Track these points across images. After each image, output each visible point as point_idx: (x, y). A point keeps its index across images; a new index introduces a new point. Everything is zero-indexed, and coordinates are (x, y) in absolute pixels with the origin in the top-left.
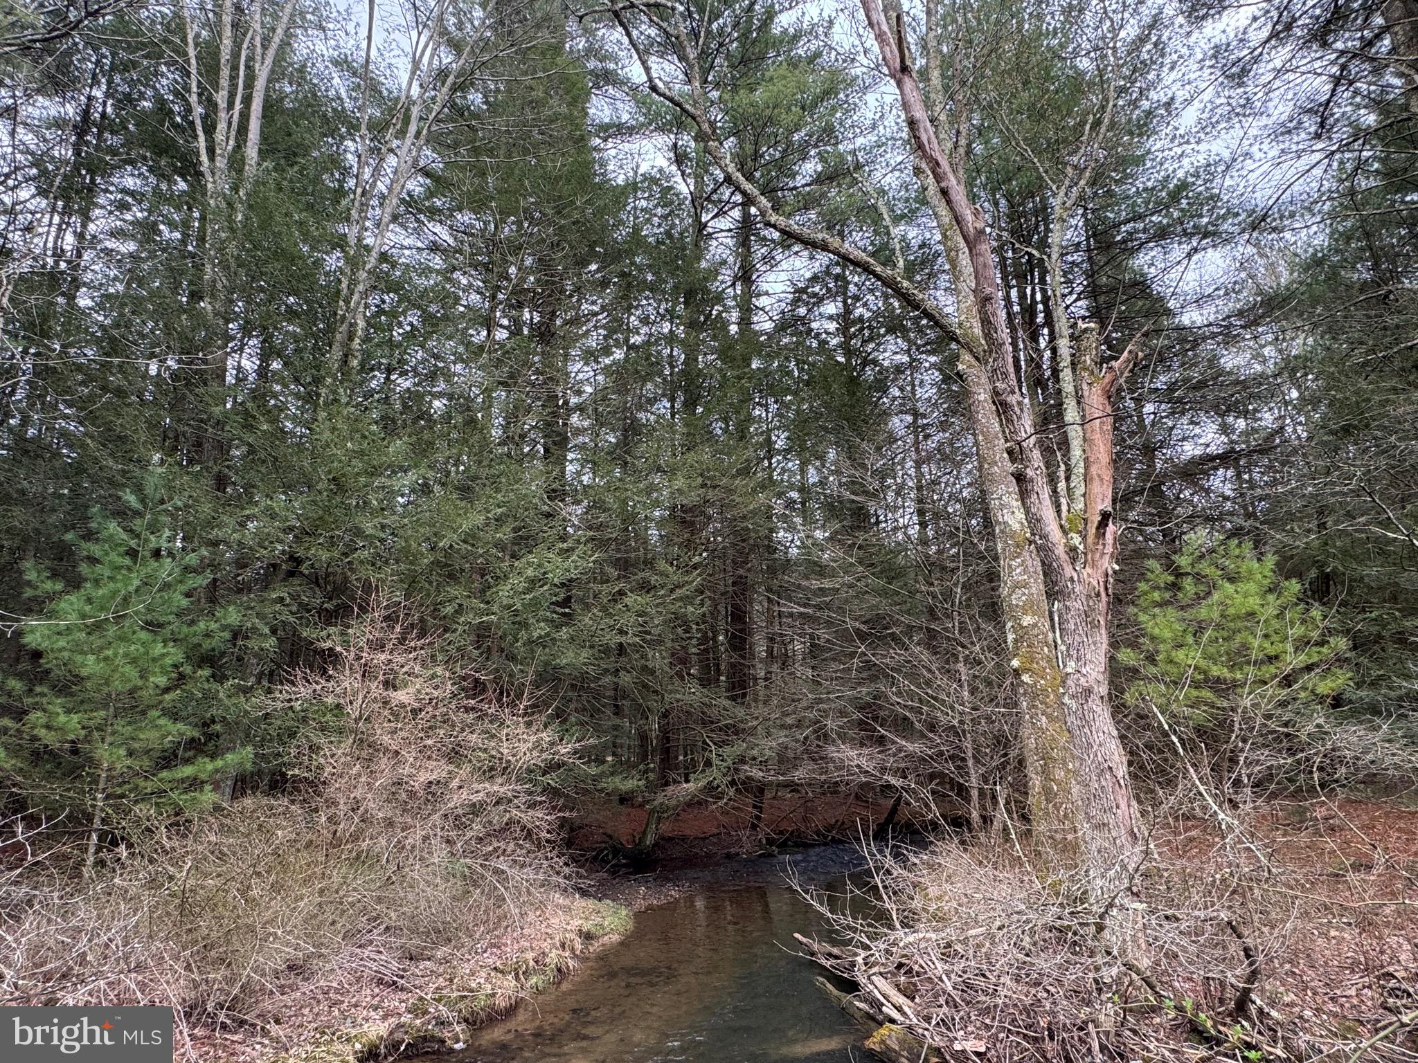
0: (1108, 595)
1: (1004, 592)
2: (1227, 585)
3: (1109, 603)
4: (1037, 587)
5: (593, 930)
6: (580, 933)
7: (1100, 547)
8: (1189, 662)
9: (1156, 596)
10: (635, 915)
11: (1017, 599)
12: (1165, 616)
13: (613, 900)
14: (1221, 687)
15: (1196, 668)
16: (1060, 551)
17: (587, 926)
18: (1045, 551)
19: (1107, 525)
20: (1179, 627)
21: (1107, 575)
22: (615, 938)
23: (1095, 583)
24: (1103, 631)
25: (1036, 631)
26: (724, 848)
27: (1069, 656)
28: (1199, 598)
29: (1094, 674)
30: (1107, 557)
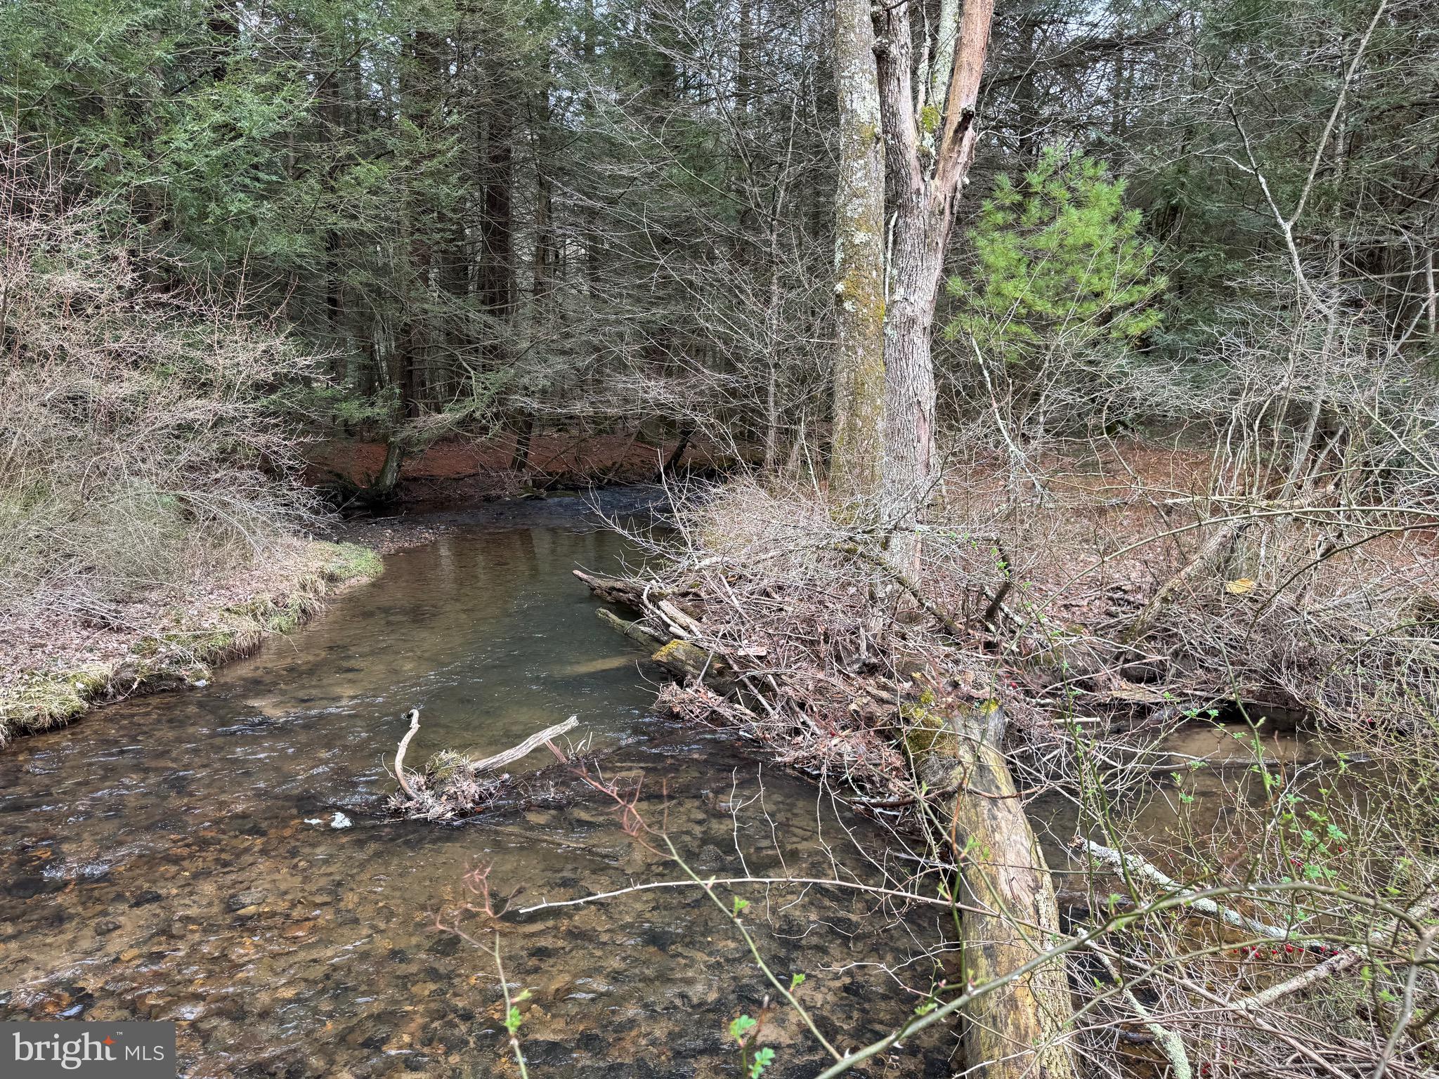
0: (952, 213)
1: (840, 200)
2: (1073, 210)
3: (951, 222)
4: (876, 198)
5: (337, 572)
6: (322, 575)
7: (955, 155)
8: (1017, 295)
9: (999, 218)
10: (384, 557)
11: (854, 210)
12: (1003, 242)
13: (354, 543)
14: (1042, 324)
15: (1022, 301)
16: (911, 156)
17: (330, 568)
18: (894, 155)
19: (966, 128)
20: (1014, 255)
21: (955, 189)
22: (365, 580)
23: (941, 198)
24: (940, 255)
25: (866, 252)
26: (482, 489)
27: (900, 281)
28: (1042, 223)
29: (922, 304)
30: (959, 168)
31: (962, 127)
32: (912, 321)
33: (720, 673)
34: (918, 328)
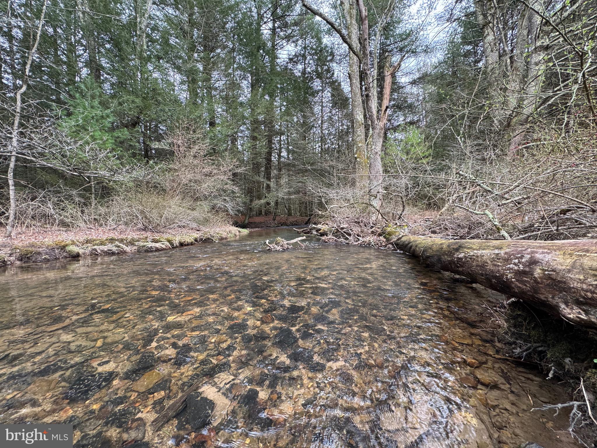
4: (363, 136)
7: (384, 117)
16: (375, 117)
21: (385, 124)
25: (362, 148)
31: (386, 110)
32: (377, 153)
33: (336, 233)
34: (378, 154)
